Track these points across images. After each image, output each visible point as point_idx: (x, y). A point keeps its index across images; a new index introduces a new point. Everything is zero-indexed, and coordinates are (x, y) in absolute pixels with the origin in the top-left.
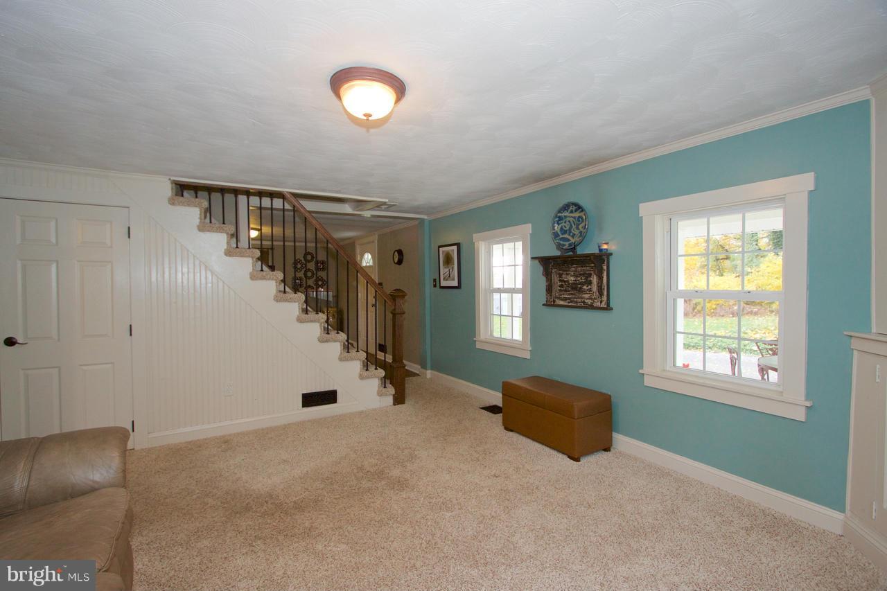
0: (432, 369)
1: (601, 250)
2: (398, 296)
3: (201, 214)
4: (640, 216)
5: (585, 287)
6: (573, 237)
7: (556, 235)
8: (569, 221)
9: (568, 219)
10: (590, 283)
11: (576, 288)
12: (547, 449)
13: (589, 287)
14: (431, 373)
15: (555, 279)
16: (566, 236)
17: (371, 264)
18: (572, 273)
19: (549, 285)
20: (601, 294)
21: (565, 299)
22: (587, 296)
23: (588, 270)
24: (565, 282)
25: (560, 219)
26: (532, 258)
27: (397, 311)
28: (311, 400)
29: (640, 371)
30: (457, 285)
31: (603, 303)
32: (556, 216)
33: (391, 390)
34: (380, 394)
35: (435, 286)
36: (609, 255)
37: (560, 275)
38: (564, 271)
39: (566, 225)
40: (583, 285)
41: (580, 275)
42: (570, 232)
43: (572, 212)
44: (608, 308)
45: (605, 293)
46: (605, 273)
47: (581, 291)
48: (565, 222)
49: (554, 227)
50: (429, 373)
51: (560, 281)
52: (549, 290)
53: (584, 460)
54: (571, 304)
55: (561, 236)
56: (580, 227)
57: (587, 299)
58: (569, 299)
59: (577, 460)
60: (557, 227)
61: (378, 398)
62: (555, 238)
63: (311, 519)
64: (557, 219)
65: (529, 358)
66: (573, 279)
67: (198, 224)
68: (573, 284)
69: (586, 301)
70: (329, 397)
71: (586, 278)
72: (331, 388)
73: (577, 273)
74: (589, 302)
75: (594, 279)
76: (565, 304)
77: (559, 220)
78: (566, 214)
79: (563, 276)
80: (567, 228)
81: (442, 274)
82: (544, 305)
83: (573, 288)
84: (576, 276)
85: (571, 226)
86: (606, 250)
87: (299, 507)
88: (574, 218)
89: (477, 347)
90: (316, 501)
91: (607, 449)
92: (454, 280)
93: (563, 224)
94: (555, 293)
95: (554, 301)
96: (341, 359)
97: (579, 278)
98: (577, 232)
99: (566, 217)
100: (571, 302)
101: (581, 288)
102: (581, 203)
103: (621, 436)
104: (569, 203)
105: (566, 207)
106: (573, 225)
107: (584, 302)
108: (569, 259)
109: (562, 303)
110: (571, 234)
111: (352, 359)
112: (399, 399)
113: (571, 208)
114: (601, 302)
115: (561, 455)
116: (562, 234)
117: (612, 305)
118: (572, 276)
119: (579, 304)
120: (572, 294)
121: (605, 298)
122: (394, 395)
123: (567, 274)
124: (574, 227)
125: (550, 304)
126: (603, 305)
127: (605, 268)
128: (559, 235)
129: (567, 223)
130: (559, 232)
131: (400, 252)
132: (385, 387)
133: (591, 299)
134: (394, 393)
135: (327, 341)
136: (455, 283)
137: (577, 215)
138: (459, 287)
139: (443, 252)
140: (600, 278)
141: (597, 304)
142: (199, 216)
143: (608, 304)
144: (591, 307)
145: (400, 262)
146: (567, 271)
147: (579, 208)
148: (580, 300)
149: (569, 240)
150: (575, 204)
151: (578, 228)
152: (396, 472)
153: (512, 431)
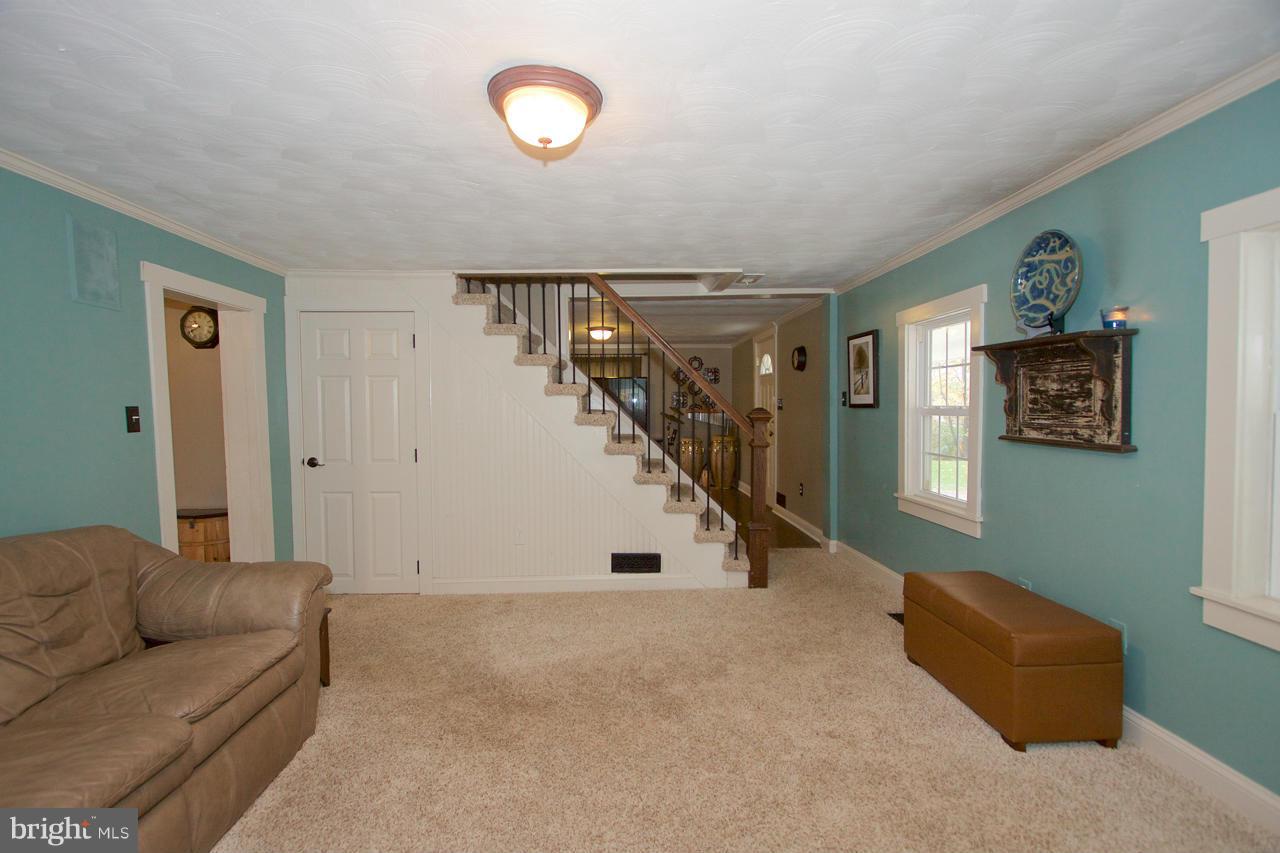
0: (839, 540)
1: (1107, 324)
2: (758, 419)
3: (488, 314)
4: (1203, 239)
5: (1078, 404)
6: (1054, 301)
7: (1022, 301)
8: (1048, 271)
9: (1047, 266)
10: (1088, 394)
11: (1061, 405)
12: (967, 711)
13: (1087, 403)
14: (838, 546)
15: (1024, 387)
16: (1042, 301)
17: (771, 371)
18: (1055, 375)
19: (1010, 399)
20: (1109, 418)
21: (1040, 428)
22: (1081, 421)
23: (1084, 367)
24: (1040, 392)
25: (1031, 267)
26: (974, 349)
27: (756, 443)
28: (624, 563)
29: (1194, 590)
30: (871, 402)
31: (1114, 436)
32: (1023, 264)
33: (744, 563)
34: (727, 568)
35: (844, 404)
36: (1128, 334)
37: (1033, 380)
38: (1038, 371)
39: (1042, 279)
40: (1076, 399)
41: (1070, 377)
42: (1049, 292)
43: (1053, 251)
44: (1125, 446)
45: (1118, 414)
46: (1118, 375)
47: (1070, 411)
48: (1041, 274)
49: (1016, 284)
50: (834, 545)
51: (1031, 390)
52: (1011, 408)
53: (1034, 752)
54: (1050, 437)
55: (1032, 302)
56: (1068, 280)
57: (1083, 427)
58: (1048, 427)
59: (1019, 746)
60: (1024, 287)
61: (725, 573)
62: (1018, 308)
63: (526, 725)
64: (1024, 269)
65: (978, 536)
66: (1055, 386)
67: (484, 325)
68: (1057, 396)
69: (1080, 432)
70: (648, 563)
71: (1081, 386)
72: (653, 551)
73: (1064, 375)
74: (1085, 433)
75: (1098, 388)
76: (1041, 437)
77: (1028, 272)
78: (1042, 256)
79: (1039, 382)
80: (1045, 285)
81: (852, 383)
82: (1001, 438)
83: (1056, 406)
84: (1061, 381)
85: (1051, 281)
86: (1121, 323)
87: (523, 705)
88: (1058, 262)
89: (900, 509)
90: (549, 703)
91: (1109, 742)
92: (868, 393)
93: (1037, 278)
94: (1023, 415)
95: (1021, 431)
96: (667, 510)
97: (1067, 386)
98: (1062, 292)
99: (1041, 262)
100: (1051, 433)
101: (1071, 405)
102: (1068, 230)
103: (1148, 721)
104: (1047, 233)
105: (1041, 243)
106: (1055, 278)
107: (1075, 434)
108: (1050, 347)
109: (1034, 434)
110: (1052, 296)
111: (683, 511)
112: (758, 579)
113: (1052, 244)
114: (1110, 434)
115: (988, 730)
116: (1034, 298)
117: (1134, 441)
118: (1054, 381)
119: (1066, 438)
120: (1054, 418)
121: (1117, 426)
122: (750, 572)
123: (1046, 378)
124: (1057, 281)
125: (1013, 437)
126: (1114, 440)
127: (1119, 361)
128: (1026, 301)
129: (1045, 274)
130: (1029, 296)
131: (802, 351)
132: (736, 558)
133: (1090, 427)
134: (749, 569)
135: (645, 482)
136: (869, 399)
137: (1062, 255)
138: (874, 405)
139: (854, 346)
140: (1109, 385)
141: (1102, 438)
142: (485, 316)
143: (1126, 438)
144: (1089, 445)
145: (801, 366)
146: (1044, 371)
147: (1065, 242)
148: (1067, 430)
149: (1047, 309)
150: (1057, 235)
151: (1064, 283)
152: (677, 689)
153: (916, 664)
